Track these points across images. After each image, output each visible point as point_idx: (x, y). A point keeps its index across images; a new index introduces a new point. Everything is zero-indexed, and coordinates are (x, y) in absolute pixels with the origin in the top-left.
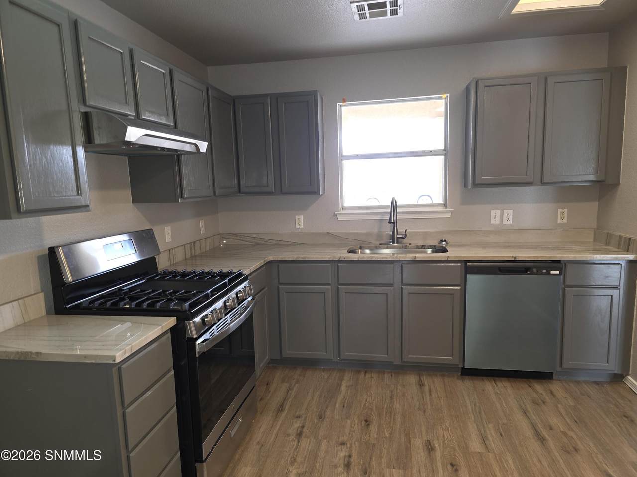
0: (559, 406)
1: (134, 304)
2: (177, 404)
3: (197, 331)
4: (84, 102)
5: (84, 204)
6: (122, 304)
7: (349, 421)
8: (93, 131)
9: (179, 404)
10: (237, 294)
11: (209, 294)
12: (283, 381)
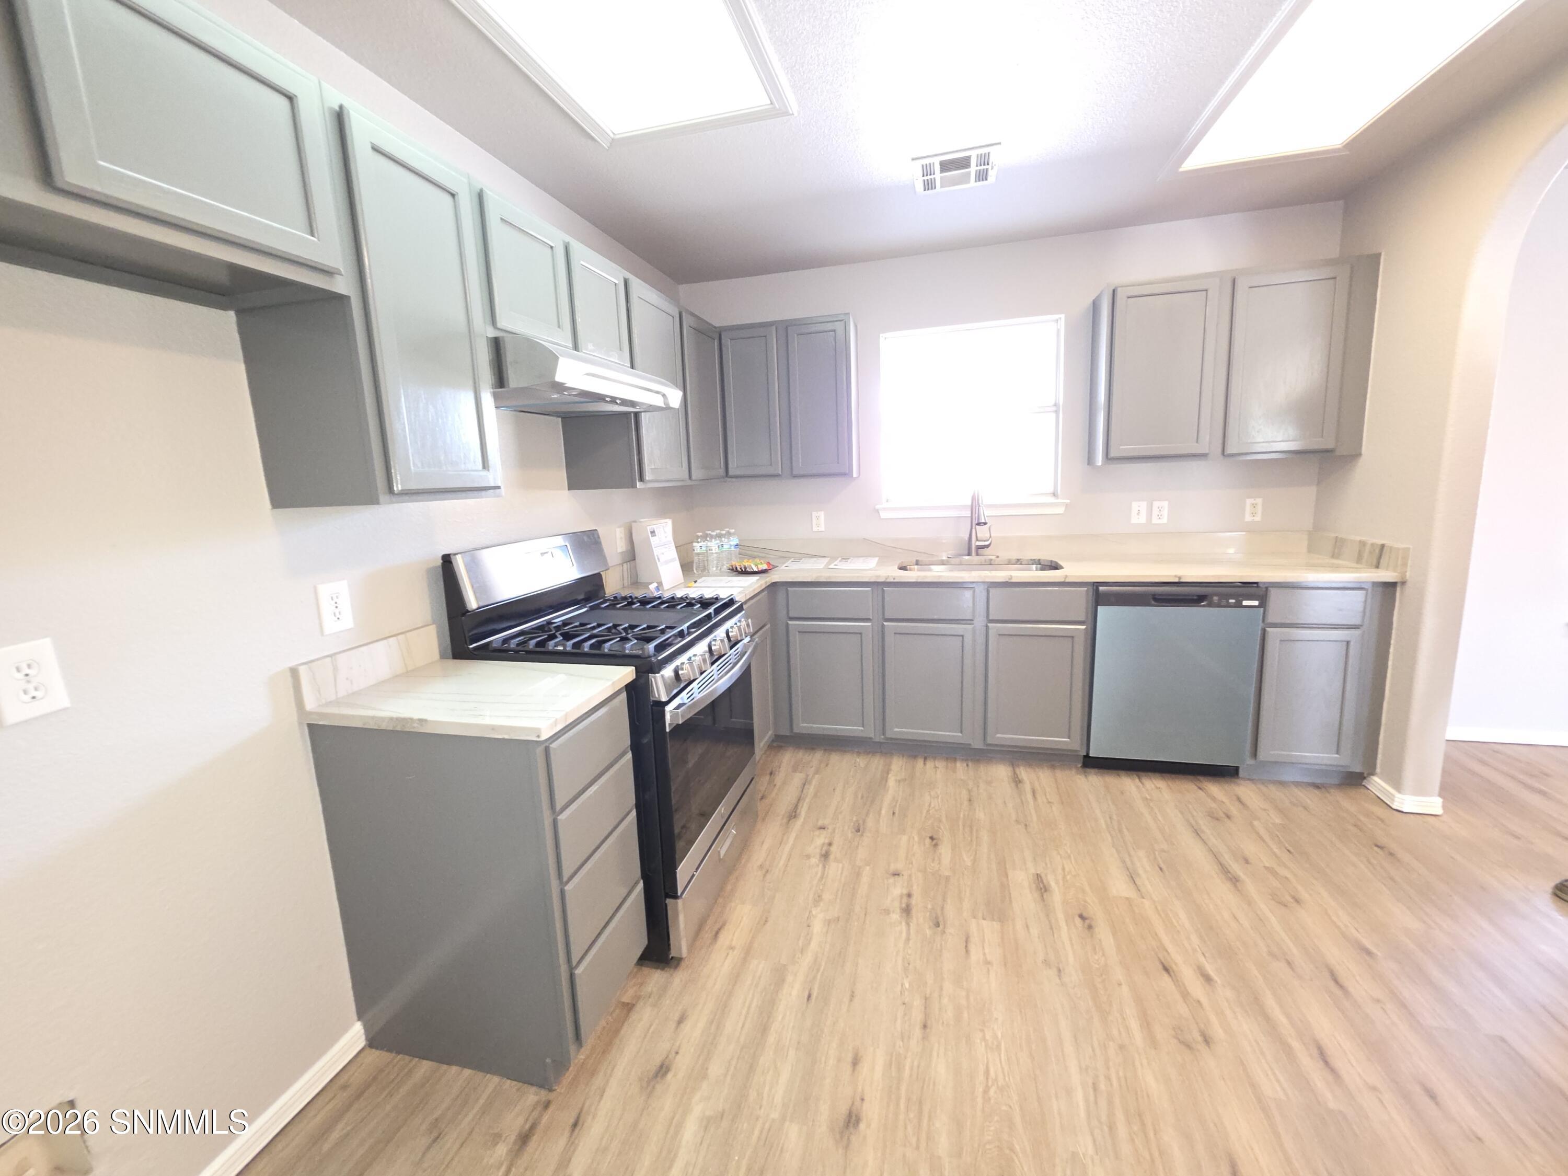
0: (1256, 823)
1: (570, 643)
2: (638, 806)
3: (668, 689)
4: (494, 322)
5: (493, 485)
6: (551, 643)
7: (905, 838)
8: (507, 368)
9: (641, 806)
10: (727, 633)
11: (686, 632)
12: (795, 769)
